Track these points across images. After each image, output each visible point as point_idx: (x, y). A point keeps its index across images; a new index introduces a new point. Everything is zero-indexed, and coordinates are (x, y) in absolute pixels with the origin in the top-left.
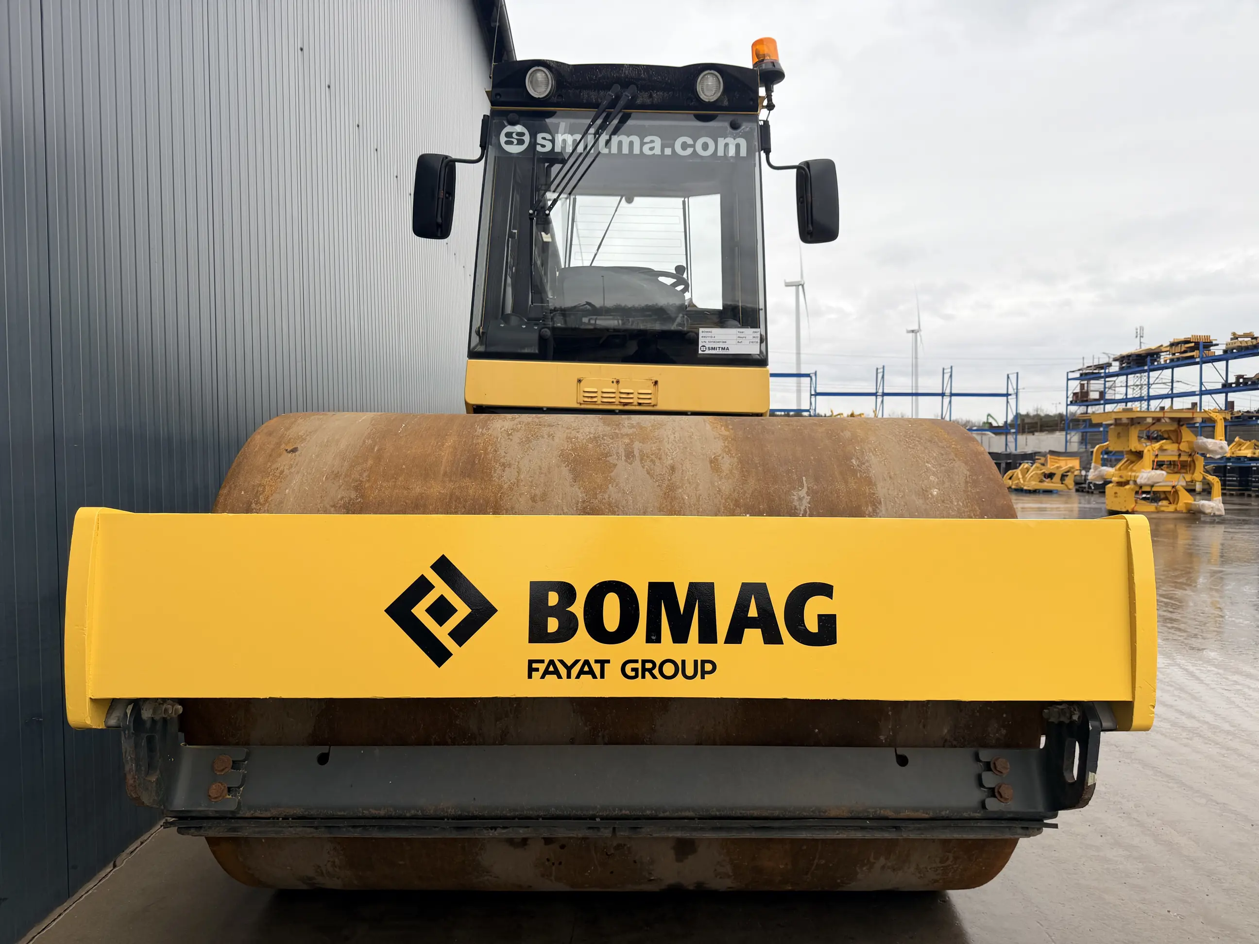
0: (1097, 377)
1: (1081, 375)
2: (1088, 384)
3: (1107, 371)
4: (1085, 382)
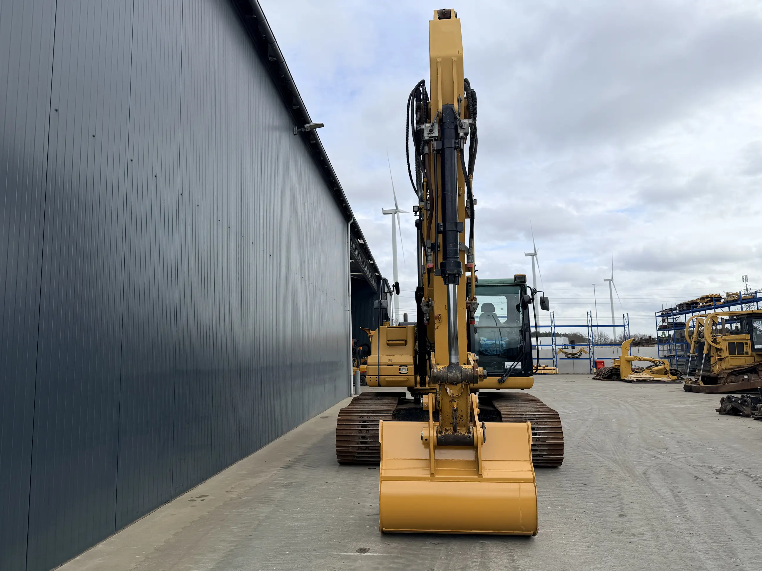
0: (670, 316)
1: (662, 314)
2: (666, 319)
3: (674, 312)
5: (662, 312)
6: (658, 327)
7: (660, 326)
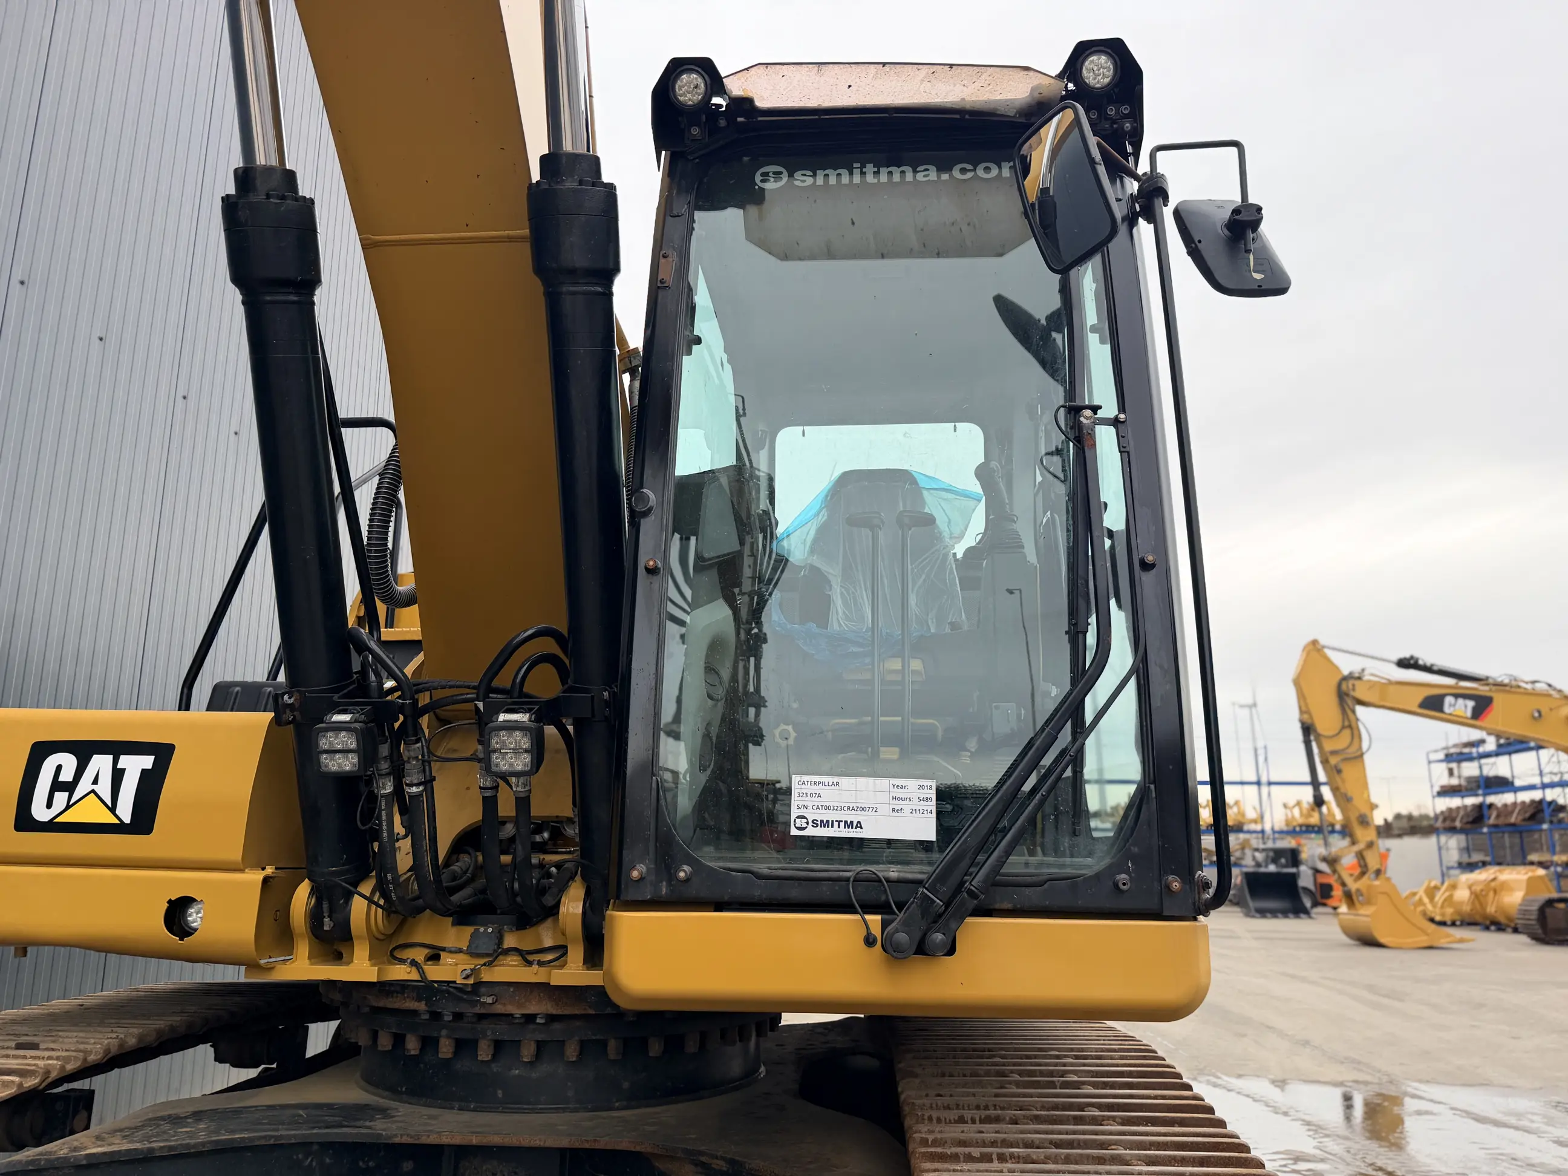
0: (1470, 758)
1: (1447, 756)
2: (1459, 767)
3: (1481, 749)
4: (1454, 765)
5: (1445, 752)
6: (1437, 789)
7: (1442, 787)
